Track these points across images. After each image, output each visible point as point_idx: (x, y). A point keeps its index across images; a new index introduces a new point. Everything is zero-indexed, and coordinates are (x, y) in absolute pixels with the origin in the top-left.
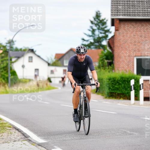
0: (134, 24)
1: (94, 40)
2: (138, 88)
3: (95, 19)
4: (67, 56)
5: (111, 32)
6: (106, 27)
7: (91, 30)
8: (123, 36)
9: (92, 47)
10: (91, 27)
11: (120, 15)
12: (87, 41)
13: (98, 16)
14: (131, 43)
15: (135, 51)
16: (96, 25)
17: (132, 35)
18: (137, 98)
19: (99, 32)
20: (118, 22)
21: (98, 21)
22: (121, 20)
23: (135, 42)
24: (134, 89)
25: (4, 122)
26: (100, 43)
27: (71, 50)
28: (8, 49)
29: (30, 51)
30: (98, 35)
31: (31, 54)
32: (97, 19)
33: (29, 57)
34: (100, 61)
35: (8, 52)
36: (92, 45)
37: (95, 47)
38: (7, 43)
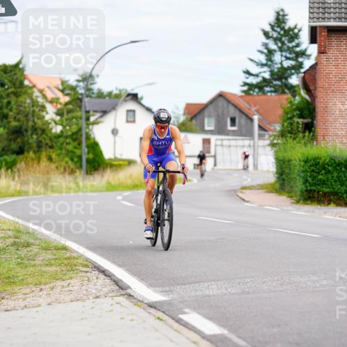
1: (272, 73)
3: (272, 27)
4: (211, 108)
5: (309, 57)
6: (298, 45)
7: (266, 51)
9: (267, 89)
10: (266, 45)
11: (329, 19)
12: (257, 76)
13: (279, 20)
16: (275, 40)
19: (282, 56)
21: (281, 31)
22: (332, 31)
25: (72, 254)
26: (284, 80)
27: (221, 95)
28: (82, 94)
29: (130, 97)
30: (281, 63)
31: (131, 105)
32: (279, 26)
33: (128, 111)
34: (284, 121)
35: (81, 100)
36: (266, 86)
37: (272, 89)
38: (78, 81)
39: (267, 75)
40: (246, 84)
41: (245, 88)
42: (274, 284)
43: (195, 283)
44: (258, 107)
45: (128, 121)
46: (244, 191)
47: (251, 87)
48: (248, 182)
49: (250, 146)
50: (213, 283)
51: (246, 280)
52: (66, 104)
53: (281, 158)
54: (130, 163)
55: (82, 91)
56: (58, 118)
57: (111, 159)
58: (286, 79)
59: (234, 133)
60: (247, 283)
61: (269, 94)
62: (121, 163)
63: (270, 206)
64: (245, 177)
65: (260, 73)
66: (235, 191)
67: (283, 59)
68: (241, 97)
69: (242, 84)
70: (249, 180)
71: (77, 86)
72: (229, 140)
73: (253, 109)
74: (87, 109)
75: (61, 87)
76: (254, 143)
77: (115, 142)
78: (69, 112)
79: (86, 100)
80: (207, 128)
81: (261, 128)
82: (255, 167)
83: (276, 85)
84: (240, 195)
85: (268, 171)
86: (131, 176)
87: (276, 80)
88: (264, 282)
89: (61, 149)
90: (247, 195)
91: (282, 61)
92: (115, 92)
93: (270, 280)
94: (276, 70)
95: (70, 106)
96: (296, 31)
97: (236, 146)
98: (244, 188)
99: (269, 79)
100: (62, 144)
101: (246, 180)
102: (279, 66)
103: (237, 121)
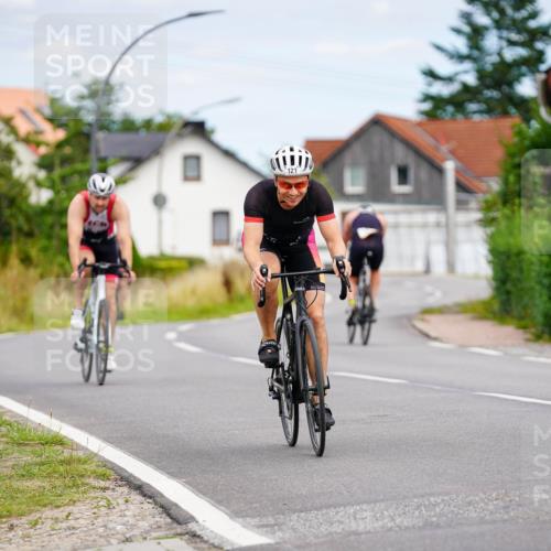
1: (481, 74)
4: (357, 148)
6: (533, 16)
7: (467, 29)
9: (473, 107)
10: (467, 17)
12: (449, 80)
16: (488, 6)
19: (500, 37)
25: (74, 453)
26: (505, 89)
27: (377, 122)
28: (90, 125)
29: (189, 129)
30: (499, 54)
31: (192, 146)
33: (187, 158)
34: (508, 172)
35: (88, 136)
36: (471, 101)
37: (483, 107)
38: (82, 97)
40: (427, 98)
41: (427, 106)
42: (491, 507)
43: (328, 507)
44: (453, 144)
45: (186, 178)
46: (428, 317)
47: (438, 102)
48: (436, 298)
49: (438, 225)
50: (364, 507)
51: (432, 499)
52: (60, 145)
53: (502, 249)
54: (193, 263)
55: (90, 118)
56: (42, 175)
57: (152, 258)
58: (510, 85)
59: (405, 199)
60: (436, 504)
61: (477, 118)
62: (174, 264)
63: (481, 346)
64: (429, 289)
65: (457, 74)
66: (409, 318)
67: (504, 44)
68: (420, 124)
69: (420, 96)
70: (438, 294)
71: (79, 109)
72: (396, 213)
73: (444, 148)
74: (103, 154)
75: (47, 111)
76: (447, 218)
77: (160, 222)
78: (65, 161)
79: (100, 136)
80: (350, 189)
81: (460, 187)
82: (451, 267)
83: (491, 98)
84: (420, 325)
85: (476, 277)
86: (194, 292)
87: (488, 87)
88: (470, 503)
89: (49, 237)
90: (434, 325)
91: (501, 49)
92: (159, 119)
93: (482, 500)
94: (489, 68)
95: (67, 150)
97: (410, 226)
98: (428, 311)
99: (476, 88)
100: (52, 227)
101: (431, 294)
102: (495, 59)
103: (411, 175)
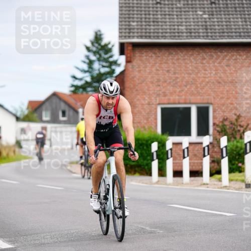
0: (156, 50)
1: (92, 78)
2: (163, 156)
3: (92, 43)
4: (47, 104)
5: (119, 65)
6: (111, 57)
7: (87, 61)
8: (139, 71)
9: (89, 89)
10: (87, 57)
11: (133, 37)
12: (81, 79)
13: (98, 38)
14: (152, 83)
15: (158, 95)
16: (95, 53)
17: (154, 69)
18: (162, 172)
19: (100, 64)
20: (130, 48)
21: (99, 47)
22: (136, 46)
23: (159, 80)
24: (157, 158)
27: (55, 95)
30: (99, 70)
32: (97, 43)
36: (89, 87)
37: (93, 89)
39: (89, 79)
40: (73, 86)
41: (73, 89)
44: (82, 103)
46: (72, 165)
47: (76, 88)
48: (75, 159)
59: (65, 122)
61: (90, 93)
65: (83, 77)
67: (101, 66)
68: (70, 95)
69: (71, 85)
70: (76, 157)
73: (79, 104)
80: (44, 119)
83: (95, 86)
84: (69, 168)
87: (95, 82)
90: (74, 168)
91: (100, 68)
94: (95, 75)
96: (110, 46)
97: (66, 131)
98: (72, 163)
99: (90, 82)
102: (97, 72)
103: (67, 113)
